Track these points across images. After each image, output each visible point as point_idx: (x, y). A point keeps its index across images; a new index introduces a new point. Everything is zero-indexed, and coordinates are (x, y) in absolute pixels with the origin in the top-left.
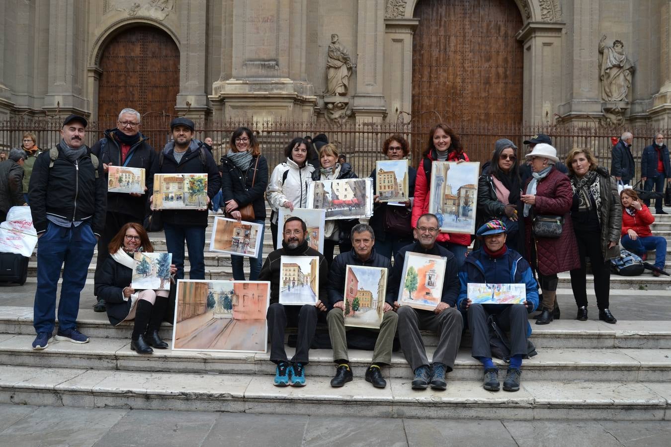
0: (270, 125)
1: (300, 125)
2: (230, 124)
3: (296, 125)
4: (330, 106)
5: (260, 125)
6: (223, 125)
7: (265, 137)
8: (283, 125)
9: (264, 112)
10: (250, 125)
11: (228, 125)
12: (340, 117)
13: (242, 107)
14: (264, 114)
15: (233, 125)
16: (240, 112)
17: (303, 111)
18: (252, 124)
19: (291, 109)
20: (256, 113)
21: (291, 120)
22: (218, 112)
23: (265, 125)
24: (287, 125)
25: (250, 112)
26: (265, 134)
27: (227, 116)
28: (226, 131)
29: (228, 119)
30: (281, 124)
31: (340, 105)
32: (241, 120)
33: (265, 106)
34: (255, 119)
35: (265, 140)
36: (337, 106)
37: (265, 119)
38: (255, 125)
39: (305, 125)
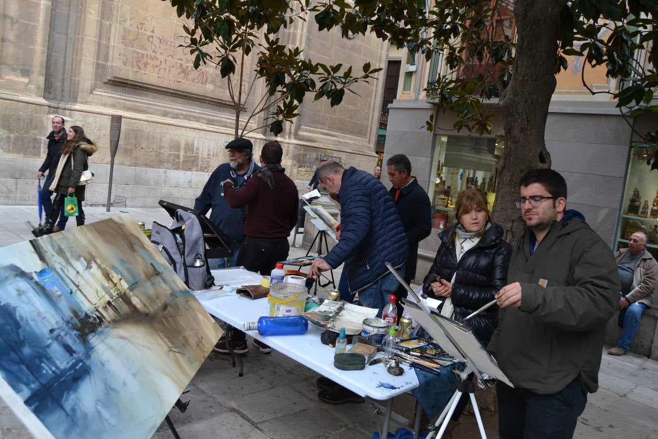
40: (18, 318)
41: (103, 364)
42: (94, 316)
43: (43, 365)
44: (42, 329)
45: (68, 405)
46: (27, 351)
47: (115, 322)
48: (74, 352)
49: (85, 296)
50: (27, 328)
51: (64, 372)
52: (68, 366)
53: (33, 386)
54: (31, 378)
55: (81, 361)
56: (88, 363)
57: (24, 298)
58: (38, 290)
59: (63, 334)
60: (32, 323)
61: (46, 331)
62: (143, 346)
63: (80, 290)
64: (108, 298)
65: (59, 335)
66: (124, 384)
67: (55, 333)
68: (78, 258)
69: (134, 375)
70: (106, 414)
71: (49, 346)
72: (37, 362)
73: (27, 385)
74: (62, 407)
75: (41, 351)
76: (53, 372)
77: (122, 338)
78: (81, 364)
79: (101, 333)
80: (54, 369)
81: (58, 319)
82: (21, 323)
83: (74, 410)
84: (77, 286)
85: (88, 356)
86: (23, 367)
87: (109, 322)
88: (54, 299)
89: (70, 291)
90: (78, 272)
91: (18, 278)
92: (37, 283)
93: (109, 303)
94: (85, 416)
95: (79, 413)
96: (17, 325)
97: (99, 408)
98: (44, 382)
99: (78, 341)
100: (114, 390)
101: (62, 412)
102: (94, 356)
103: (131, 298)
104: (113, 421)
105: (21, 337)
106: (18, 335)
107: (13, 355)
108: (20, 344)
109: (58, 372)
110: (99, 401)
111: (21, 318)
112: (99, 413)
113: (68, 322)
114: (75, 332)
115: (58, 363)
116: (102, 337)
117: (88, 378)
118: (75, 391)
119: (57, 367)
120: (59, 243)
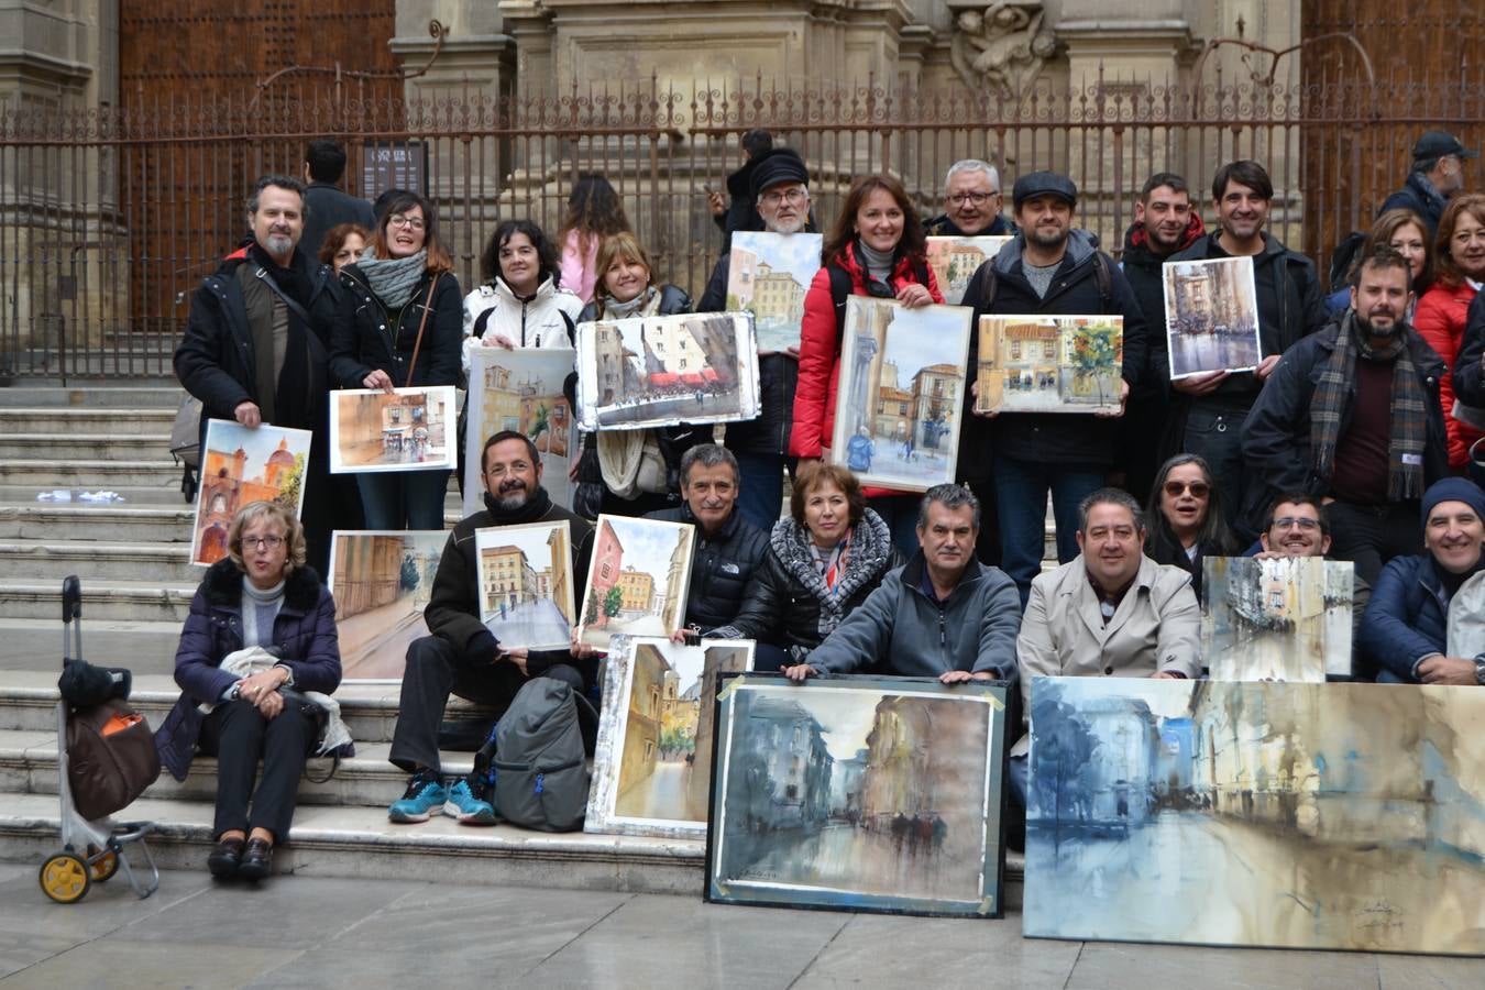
0: (717, 109)
1: (829, 107)
2: (575, 107)
3: (813, 105)
4: (970, 21)
5: (682, 109)
6: (549, 112)
7: (703, 152)
8: (767, 108)
9: (699, 60)
10: (646, 111)
11: (566, 111)
12: (1012, 61)
13: (619, 43)
14: (698, 66)
15: (583, 112)
16: (613, 60)
17: (848, 47)
18: (654, 106)
19: (797, 44)
20: (667, 64)
21: (798, 86)
22: (535, 62)
23: (702, 108)
24: (782, 106)
25: (646, 60)
26: (701, 140)
27: (565, 78)
28: (560, 135)
29: (565, 91)
30: (758, 104)
31: (1006, 15)
32: (614, 91)
33: (702, 38)
34: (664, 86)
35: (700, 163)
36: (996, 22)
37: (702, 86)
38: (663, 109)
39: (847, 106)
40: (1093, 753)
41: (1150, 844)
42: (1201, 795)
43: (1076, 804)
44: (1110, 774)
45: (1064, 849)
46: (1072, 784)
47: (1230, 817)
48: (1126, 813)
49: (1214, 769)
50: (1094, 766)
51: (1091, 823)
52: (1103, 820)
53: (1047, 814)
54: (1053, 807)
55: (1125, 825)
56: (1132, 831)
57: (1121, 738)
58: (1149, 737)
59: (1132, 790)
60: (1104, 763)
61: (1113, 778)
62: (1244, 865)
63: (1214, 761)
64: (1253, 787)
65: (1126, 790)
66: (1158, 877)
67: (1124, 786)
68: (1257, 722)
69: (1183, 879)
70: (1098, 882)
71: (1100, 793)
72: (1073, 798)
73: (1043, 809)
74: (1057, 846)
75: (1088, 793)
76: (1081, 816)
77: (1217, 837)
78: (1121, 828)
79: (1190, 816)
80: (1084, 813)
81: (1143, 775)
82: (1092, 759)
83: (1066, 856)
84: (1214, 754)
85: (1140, 826)
86: (1054, 795)
87: (1218, 812)
88: (1160, 754)
89: (1194, 754)
90: (1236, 739)
91: (1135, 717)
92: (1155, 730)
93: (1247, 794)
94: (1073, 869)
95: (1068, 862)
96: (1087, 758)
97: (1096, 874)
98: (1061, 816)
99: (1144, 805)
100: (1135, 873)
101: (1054, 851)
102: (1148, 831)
103: (1301, 803)
104: (1098, 894)
105: (1079, 771)
106: (1078, 766)
107: (1055, 779)
108: (1073, 776)
109: (1086, 819)
110: (1104, 868)
111: (1097, 755)
112: (1091, 877)
113: (1151, 784)
114: (1151, 798)
115: (1094, 812)
116: (1184, 820)
117: (1115, 843)
118: (1087, 844)
119: (1089, 815)
120: (1245, 695)
